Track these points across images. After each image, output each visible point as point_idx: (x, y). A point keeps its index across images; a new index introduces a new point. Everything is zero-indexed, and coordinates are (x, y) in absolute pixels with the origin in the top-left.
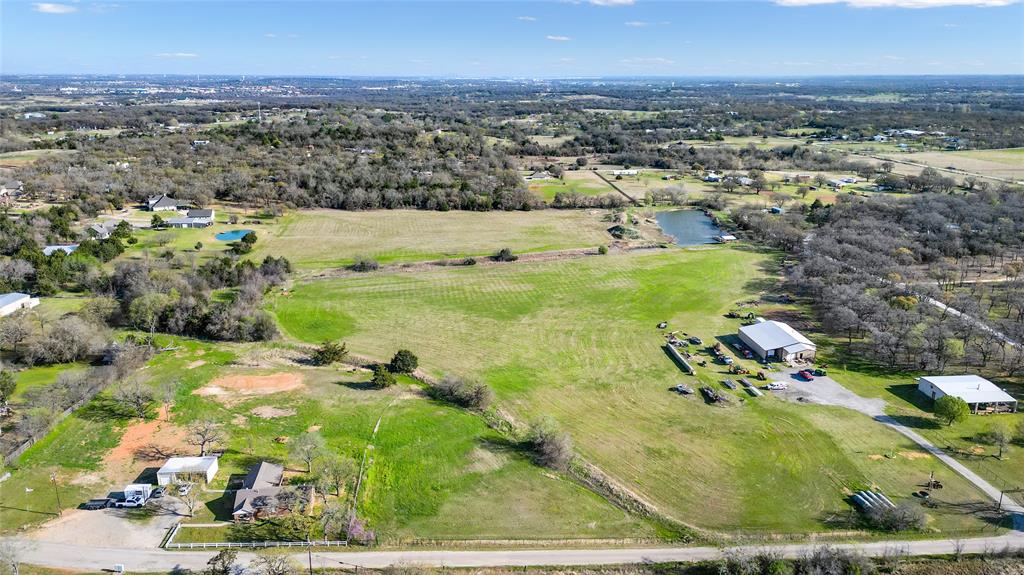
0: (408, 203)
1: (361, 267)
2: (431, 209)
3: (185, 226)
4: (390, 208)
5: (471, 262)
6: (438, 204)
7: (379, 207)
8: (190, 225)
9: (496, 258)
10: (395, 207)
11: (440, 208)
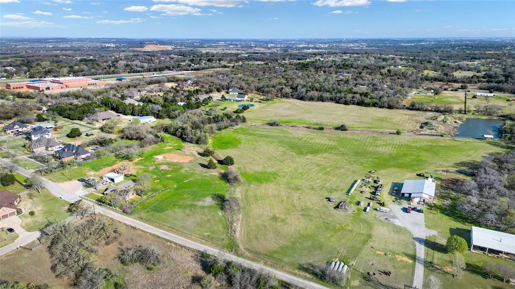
0: (332, 100)
1: (272, 124)
2: (341, 103)
3: (232, 100)
4: (323, 101)
5: (322, 129)
6: (346, 101)
7: (318, 101)
8: (234, 100)
9: (337, 129)
10: (325, 101)
11: (346, 103)
